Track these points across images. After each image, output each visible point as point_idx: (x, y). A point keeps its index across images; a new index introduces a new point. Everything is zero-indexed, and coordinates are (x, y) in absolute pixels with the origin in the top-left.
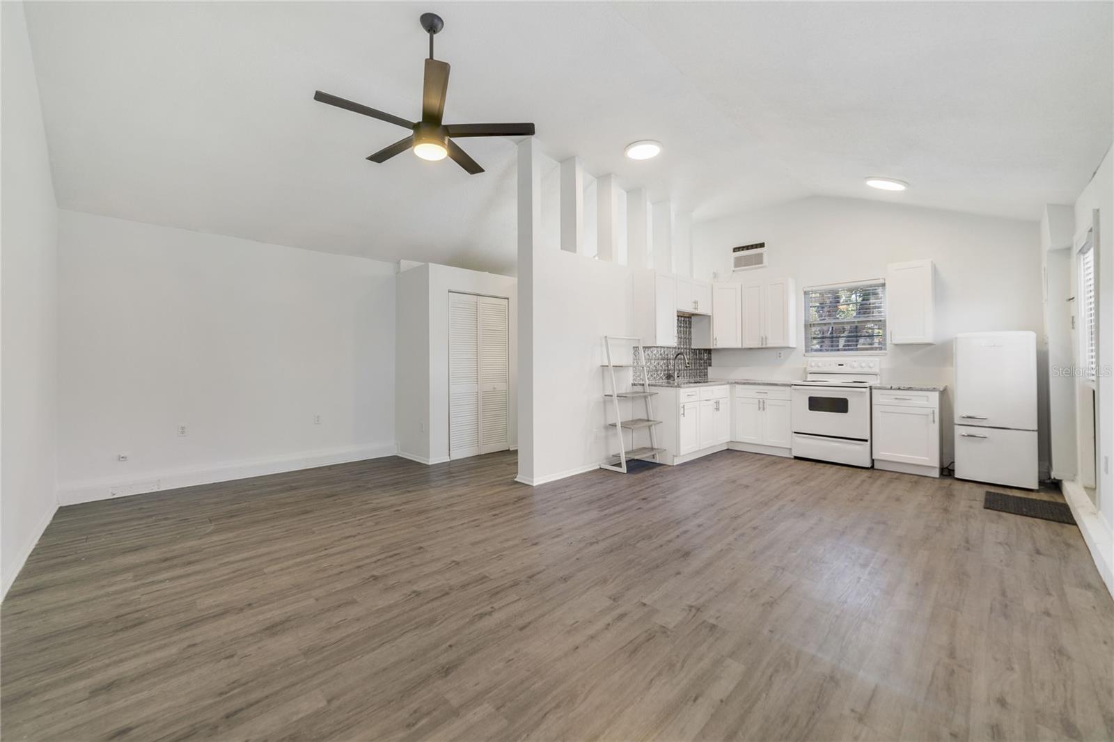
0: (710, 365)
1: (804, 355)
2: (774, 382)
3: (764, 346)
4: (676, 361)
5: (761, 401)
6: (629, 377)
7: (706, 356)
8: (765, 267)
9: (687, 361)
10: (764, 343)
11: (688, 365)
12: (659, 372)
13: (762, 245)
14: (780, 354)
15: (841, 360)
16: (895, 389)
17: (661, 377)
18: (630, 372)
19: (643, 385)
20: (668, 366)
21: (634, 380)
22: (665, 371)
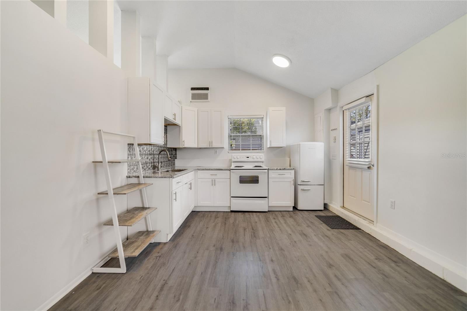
0: (176, 158)
1: (228, 153)
2: (221, 168)
3: (210, 147)
4: (160, 156)
5: (213, 179)
6: (124, 170)
7: (174, 152)
8: (209, 101)
9: (169, 156)
10: (211, 145)
11: (170, 159)
12: (148, 165)
13: (207, 89)
14: (216, 151)
15: (248, 155)
16: (278, 170)
17: (149, 168)
18: (125, 166)
19: (138, 177)
20: (154, 160)
21: (128, 172)
22: (152, 163)
